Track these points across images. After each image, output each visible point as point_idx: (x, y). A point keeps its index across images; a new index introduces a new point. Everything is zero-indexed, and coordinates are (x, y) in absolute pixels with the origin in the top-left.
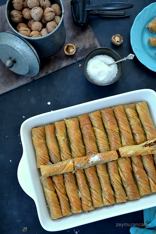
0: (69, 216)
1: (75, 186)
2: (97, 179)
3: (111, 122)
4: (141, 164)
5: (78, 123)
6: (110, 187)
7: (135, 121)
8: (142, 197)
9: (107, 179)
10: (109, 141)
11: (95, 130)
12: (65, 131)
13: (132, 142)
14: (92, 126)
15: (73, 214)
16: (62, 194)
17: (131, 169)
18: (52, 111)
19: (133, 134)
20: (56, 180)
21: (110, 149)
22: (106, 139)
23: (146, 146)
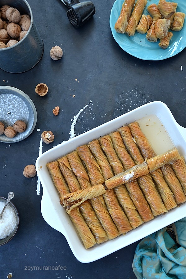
2: (120, 158)
5: (153, 210)
6: (106, 152)
7: (94, 224)
8: (75, 150)
9: (111, 160)
10: (117, 197)
11: (133, 207)
13: (93, 202)
14: (137, 210)
19: (94, 210)
21: (114, 190)
23: (80, 200)
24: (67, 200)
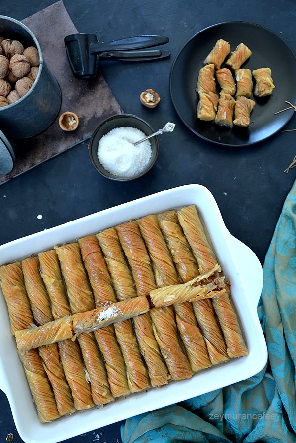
0: (71, 414)
1: (79, 364)
2: (117, 347)
3: (133, 247)
4: (191, 316)
5: (78, 252)
6: (140, 361)
7: (177, 242)
8: (195, 374)
9: (133, 346)
10: (134, 281)
11: (109, 262)
12: (56, 267)
13: (174, 279)
14: (103, 255)
15: (78, 412)
16: (56, 378)
17: (173, 326)
18: (45, 229)
19: (175, 264)
20: (44, 354)
21: (136, 293)
22: (129, 276)
23: (195, 285)
24: (217, 287)
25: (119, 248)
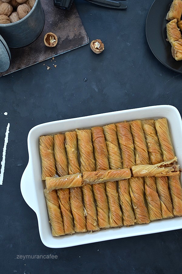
0: (72, 234)
1: (81, 203)
2: (106, 197)
3: (126, 137)
4: (154, 185)
5: (91, 135)
6: (119, 208)
7: (153, 139)
8: (151, 221)
9: (116, 198)
10: (122, 158)
11: (108, 144)
12: (75, 142)
13: (147, 161)
14: (106, 140)
15: (76, 233)
16: (66, 210)
17: (142, 190)
19: (149, 152)
20: (61, 194)
21: (123, 166)
22: (120, 155)
23: (161, 167)
24: (174, 170)
25: (116, 137)
